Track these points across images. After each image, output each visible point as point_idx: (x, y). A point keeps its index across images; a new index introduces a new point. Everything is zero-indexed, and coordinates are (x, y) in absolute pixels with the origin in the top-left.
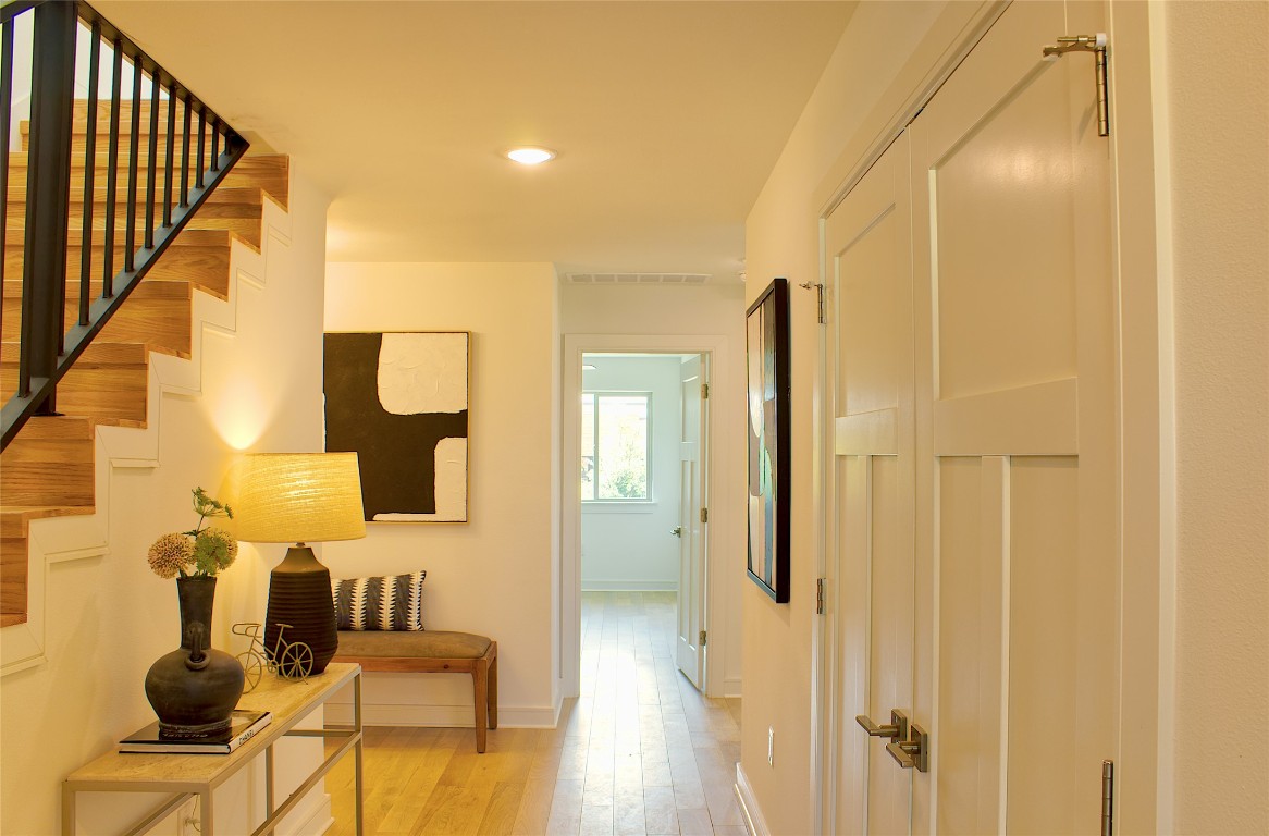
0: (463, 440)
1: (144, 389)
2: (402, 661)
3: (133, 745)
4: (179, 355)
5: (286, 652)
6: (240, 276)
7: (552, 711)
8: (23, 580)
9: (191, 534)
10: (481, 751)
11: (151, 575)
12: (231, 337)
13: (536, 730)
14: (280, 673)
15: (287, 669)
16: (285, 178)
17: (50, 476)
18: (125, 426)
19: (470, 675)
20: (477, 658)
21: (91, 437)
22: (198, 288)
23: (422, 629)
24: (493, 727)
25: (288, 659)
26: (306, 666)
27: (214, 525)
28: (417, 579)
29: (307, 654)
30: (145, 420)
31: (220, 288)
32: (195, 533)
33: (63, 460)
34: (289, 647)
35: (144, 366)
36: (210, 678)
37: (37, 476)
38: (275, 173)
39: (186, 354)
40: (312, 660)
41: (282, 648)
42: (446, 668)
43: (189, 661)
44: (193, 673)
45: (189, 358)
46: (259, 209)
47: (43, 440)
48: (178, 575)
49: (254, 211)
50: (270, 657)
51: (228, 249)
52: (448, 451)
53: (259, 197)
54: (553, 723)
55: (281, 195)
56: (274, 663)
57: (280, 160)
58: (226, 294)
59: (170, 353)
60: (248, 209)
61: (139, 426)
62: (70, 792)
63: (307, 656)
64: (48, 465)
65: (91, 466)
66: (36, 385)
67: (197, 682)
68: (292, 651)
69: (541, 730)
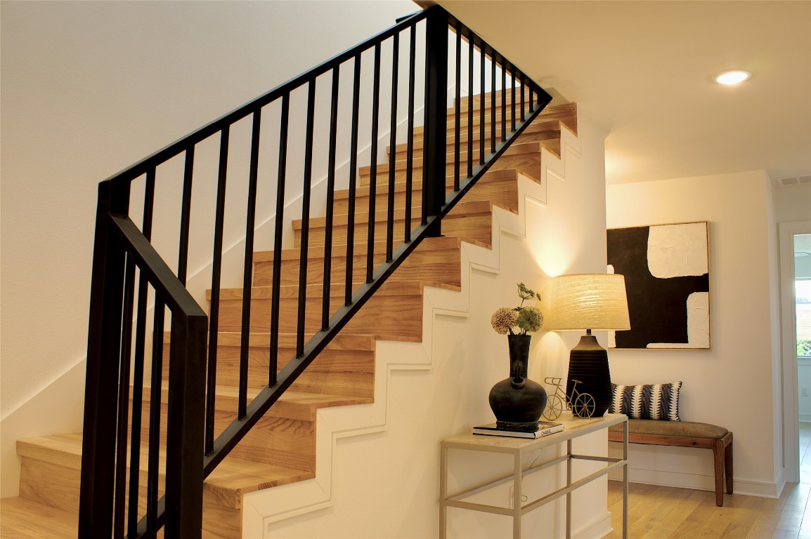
0: (706, 294)
1: (490, 227)
2: (664, 438)
3: (481, 430)
4: (511, 210)
5: (578, 398)
6: (548, 171)
7: (775, 485)
8: (420, 319)
9: (516, 310)
10: (720, 504)
11: (492, 332)
12: (544, 207)
13: (762, 498)
14: (574, 412)
15: (579, 409)
16: (575, 117)
17: (438, 271)
18: (479, 245)
19: (711, 450)
20: (717, 439)
21: (459, 247)
22: (522, 174)
23: (679, 420)
24: (730, 492)
25: (579, 403)
26: (591, 409)
27: (530, 304)
28: (675, 386)
29: (592, 402)
30: (491, 244)
31: (536, 176)
32: (518, 309)
33: (445, 262)
34: (580, 396)
35: (489, 213)
36: (525, 393)
37: (431, 271)
38: (569, 114)
39: (515, 211)
40: (594, 406)
41: (576, 396)
42: (695, 444)
43: (513, 382)
44: (515, 390)
45: (518, 214)
46: (559, 132)
47: (435, 251)
48: (509, 333)
49: (556, 134)
50: (568, 400)
51: (539, 154)
52: (695, 302)
53: (558, 125)
54: (776, 495)
55: (573, 126)
56: (570, 404)
57: (571, 106)
58: (540, 180)
59: (505, 208)
60: (552, 134)
61: (487, 247)
62: (445, 448)
63: (591, 403)
64: (437, 265)
65: (459, 264)
66: (430, 220)
67: (518, 396)
68: (582, 398)
69: (767, 498)
